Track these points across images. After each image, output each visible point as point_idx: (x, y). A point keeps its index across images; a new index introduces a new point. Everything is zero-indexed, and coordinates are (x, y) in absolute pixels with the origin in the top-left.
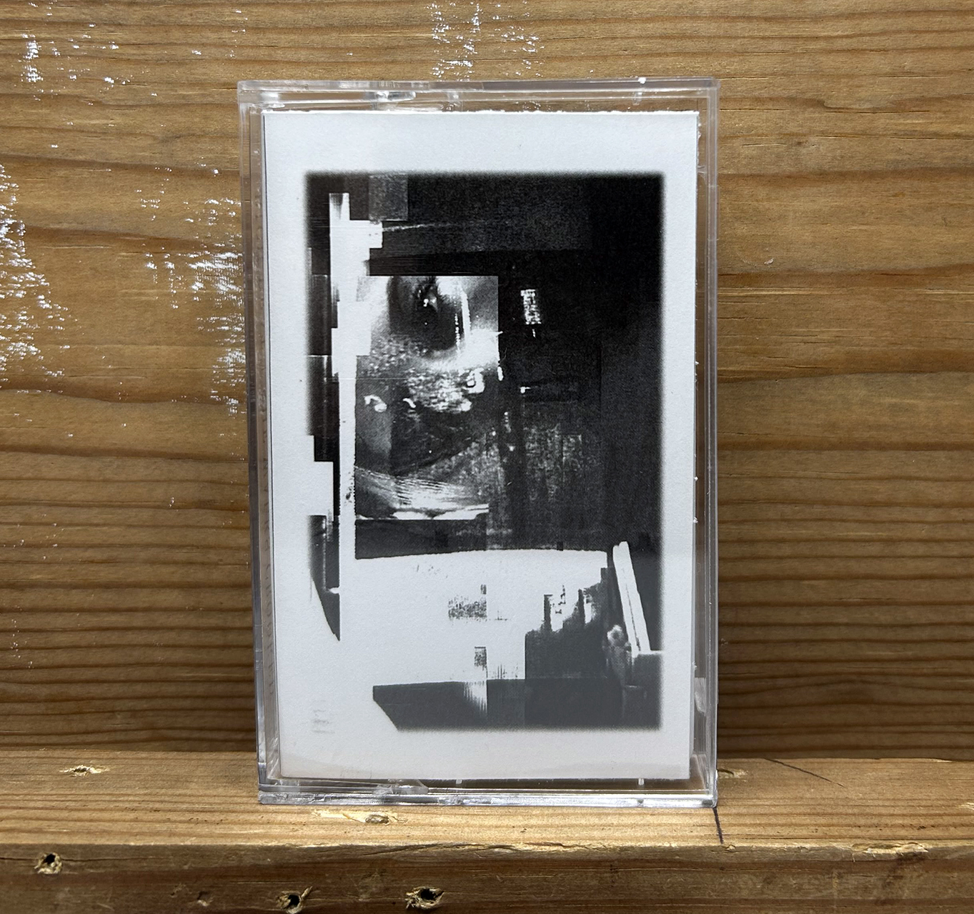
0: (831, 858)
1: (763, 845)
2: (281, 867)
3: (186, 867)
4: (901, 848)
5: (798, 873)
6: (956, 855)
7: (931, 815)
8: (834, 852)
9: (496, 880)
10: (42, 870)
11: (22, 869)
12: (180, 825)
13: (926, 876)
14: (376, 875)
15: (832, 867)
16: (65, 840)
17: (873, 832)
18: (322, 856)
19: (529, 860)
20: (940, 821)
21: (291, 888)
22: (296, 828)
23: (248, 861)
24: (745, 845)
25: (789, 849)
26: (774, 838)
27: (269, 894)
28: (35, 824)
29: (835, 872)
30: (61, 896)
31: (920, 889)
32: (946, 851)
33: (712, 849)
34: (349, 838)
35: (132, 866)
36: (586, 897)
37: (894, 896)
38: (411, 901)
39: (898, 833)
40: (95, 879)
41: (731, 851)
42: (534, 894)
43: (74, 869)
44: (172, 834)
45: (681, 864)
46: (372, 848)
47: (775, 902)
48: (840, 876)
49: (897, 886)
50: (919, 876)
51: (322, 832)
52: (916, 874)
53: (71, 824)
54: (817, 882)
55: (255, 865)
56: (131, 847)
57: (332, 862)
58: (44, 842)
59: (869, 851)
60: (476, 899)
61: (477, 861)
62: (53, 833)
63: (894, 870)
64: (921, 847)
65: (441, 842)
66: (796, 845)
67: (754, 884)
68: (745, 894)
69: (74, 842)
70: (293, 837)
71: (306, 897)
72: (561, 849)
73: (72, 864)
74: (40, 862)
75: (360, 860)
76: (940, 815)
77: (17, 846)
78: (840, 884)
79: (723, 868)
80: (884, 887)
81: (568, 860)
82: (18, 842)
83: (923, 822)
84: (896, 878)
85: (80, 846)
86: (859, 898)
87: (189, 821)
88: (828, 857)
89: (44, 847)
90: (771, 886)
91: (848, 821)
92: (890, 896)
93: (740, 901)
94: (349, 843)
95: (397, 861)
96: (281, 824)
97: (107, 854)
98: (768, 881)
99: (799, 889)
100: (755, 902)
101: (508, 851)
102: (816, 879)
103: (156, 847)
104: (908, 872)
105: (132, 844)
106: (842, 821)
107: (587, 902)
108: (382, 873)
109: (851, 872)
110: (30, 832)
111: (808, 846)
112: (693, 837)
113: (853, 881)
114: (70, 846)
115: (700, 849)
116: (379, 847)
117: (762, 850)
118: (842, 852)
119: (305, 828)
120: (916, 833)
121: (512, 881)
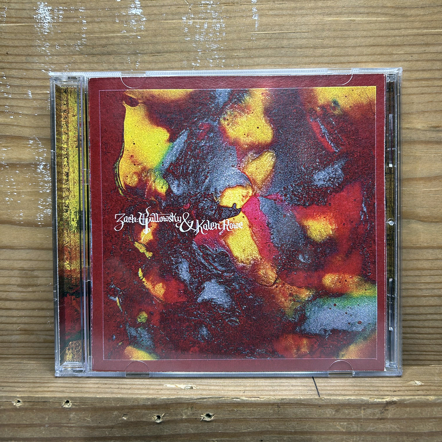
0: (361, 403)
1: (335, 398)
2: (154, 405)
3: (118, 405)
4: (388, 399)
5: (349, 408)
6: (408, 402)
7: (398, 386)
8: (362, 400)
9: (234, 410)
10: (65, 406)
11: (57, 406)
12: (115, 390)
13: (397, 409)
14: (190, 409)
15: (361, 406)
16: (73, 395)
17: (376, 393)
18: (169, 401)
19: (247, 403)
20: (401, 389)
21: (157, 413)
22: (159, 391)
23: (141, 403)
24: (328, 398)
25: (345, 399)
26: (339, 395)
27: (150, 415)
28: (61, 389)
29: (363, 408)
30: (72, 416)
31: (395, 414)
32: (405, 400)
33: (316, 399)
34: (179, 395)
35: (98, 405)
36: (269, 417)
37: (385, 417)
38: (202, 418)
39: (386, 393)
40: (84, 410)
41: (323, 400)
42: (249, 415)
43: (77, 406)
44: (112, 393)
45: (304, 404)
46: (188, 399)
47: (340, 419)
48: (364, 409)
49: (386, 413)
50: (394, 410)
51: (168, 392)
52: (393, 409)
53: (75, 389)
54: (355, 412)
55: (144, 405)
56: (98, 398)
57: (173, 404)
58: (65, 396)
59: (375, 400)
60: (227, 418)
61: (227, 403)
62: (68, 392)
63: (385, 407)
64: (395, 399)
65: (214, 396)
66: (348, 398)
67: (332, 412)
68: (328, 416)
69: (76, 396)
70: (158, 394)
71: (163, 416)
72: (259, 399)
73: (75, 404)
74: (64, 403)
75: (183, 403)
76: (401, 386)
77: (55, 397)
78: (364, 412)
79: (320, 406)
80: (381, 413)
81: (261, 403)
82: (55, 396)
83: (395, 389)
84: (385, 410)
85: (79, 397)
86: (371, 417)
87: (118, 388)
88: (360, 402)
89: (65, 398)
90: (338, 413)
91: (366, 389)
92: (383, 417)
93: (326, 418)
94: (179, 397)
95: (197, 403)
96: (153, 389)
97: (89, 400)
98: (337, 411)
99: (349, 414)
100: (332, 419)
101: (239, 400)
102: (355, 410)
103: (107, 398)
104: (390, 408)
105: (98, 396)
106: (364, 389)
107: (268, 419)
108: (192, 408)
109: (369, 408)
110: (59, 392)
111: (352, 398)
112: (308, 395)
113: (369, 411)
114: (75, 397)
115: (311, 399)
116: (190, 398)
117: (335, 399)
118: (365, 400)
119: (162, 391)
120: (393, 393)
121: (240, 411)
